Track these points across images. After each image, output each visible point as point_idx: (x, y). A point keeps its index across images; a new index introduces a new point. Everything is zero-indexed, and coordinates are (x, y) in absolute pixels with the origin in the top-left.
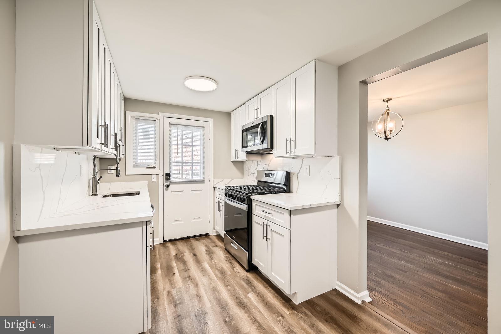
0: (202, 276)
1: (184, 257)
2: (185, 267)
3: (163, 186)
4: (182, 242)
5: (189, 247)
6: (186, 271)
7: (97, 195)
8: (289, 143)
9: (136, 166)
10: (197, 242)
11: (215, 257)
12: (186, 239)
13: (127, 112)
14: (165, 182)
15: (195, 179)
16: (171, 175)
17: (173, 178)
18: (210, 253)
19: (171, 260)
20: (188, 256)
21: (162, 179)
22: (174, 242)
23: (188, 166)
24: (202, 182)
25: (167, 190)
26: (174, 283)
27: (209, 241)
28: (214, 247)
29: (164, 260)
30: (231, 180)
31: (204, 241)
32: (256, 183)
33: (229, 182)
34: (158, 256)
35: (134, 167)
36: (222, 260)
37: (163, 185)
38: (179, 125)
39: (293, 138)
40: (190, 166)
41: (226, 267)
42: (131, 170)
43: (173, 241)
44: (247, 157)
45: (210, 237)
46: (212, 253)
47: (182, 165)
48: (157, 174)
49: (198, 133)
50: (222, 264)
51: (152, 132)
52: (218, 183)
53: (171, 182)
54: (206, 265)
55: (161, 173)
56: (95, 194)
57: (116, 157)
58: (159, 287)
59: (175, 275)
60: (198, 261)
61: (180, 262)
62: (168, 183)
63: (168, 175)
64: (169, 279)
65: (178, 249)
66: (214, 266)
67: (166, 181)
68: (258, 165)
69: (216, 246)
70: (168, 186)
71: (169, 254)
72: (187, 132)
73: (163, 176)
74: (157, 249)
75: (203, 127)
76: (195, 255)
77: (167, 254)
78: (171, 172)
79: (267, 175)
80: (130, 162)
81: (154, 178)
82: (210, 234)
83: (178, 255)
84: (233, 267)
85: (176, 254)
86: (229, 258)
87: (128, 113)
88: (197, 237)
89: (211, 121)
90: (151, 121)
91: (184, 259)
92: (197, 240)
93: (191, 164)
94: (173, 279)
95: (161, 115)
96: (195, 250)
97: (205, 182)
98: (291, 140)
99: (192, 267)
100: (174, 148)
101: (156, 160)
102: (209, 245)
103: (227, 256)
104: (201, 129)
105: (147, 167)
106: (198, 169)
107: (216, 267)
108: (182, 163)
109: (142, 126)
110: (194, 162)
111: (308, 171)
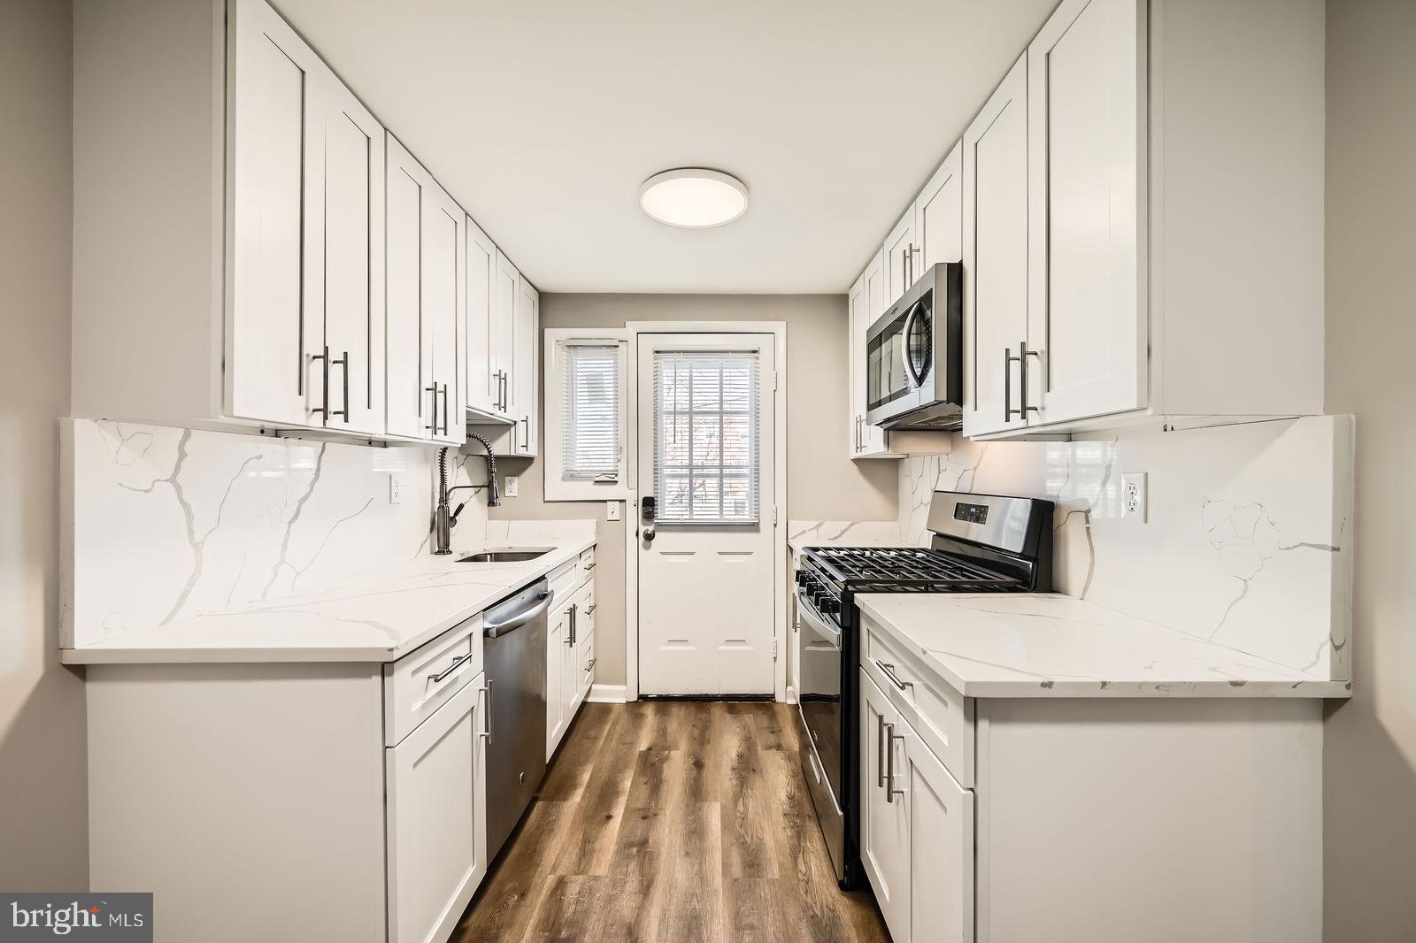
0: (683, 853)
1: (665, 766)
2: (650, 803)
3: (637, 535)
4: (686, 707)
5: (696, 731)
6: (644, 818)
7: (451, 553)
8: (1015, 367)
9: (570, 476)
10: (728, 717)
11: (757, 787)
12: (700, 702)
13: (547, 331)
14: (643, 524)
15: (730, 517)
16: (659, 503)
17: (666, 512)
18: (747, 767)
19: (626, 766)
20: (676, 767)
21: (633, 514)
22: (668, 703)
23: (708, 476)
24: (753, 527)
25: (647, 547)
26: (593, 851)
27: (764, 721)
28: (769, 748)
29: (608, 759)
30: (852, 525)
31: (749, 718)
32: (926, 542)
33: (843, 532)
34: (601, 743)
35: (564, 479)
36: (774, 806)
37: (637, 532)
38: (680, 352)
39: (1036, 344)
40: (714, 476)
41: (776, 842)
42: (557, 488)
43: (664, 701)
44: (887, 442)
45: (777, 708)
46: (754, 770)
47: (691, 473)
48: (620, 501)
49: (740, 375)
50: (765, 825)
51: (608, 382)
52: (804, 532)
53: (658, 525)
54: (714, 816)
55: (631, 497)
56: (444, 549)
57: (489, 452)
58: (545, 854)
59: (612, 822)
60: (696, 792)
61: (645, 780)
62: (651, 529)
63: (649, 503)
64: (585, 834)
65: (662, 732)
66: (736, 826)
67: (646, 522)
68: (939, 473)
69: (779, 747)
70: (649, 537)
71: (632, 744)
72: (707, 373)
73: (636, 505)
74: (613, 716)
75: (755, 352)
76: (699, 765)
77: (629, 740)
78: (659, 495)
79: (963, 512)
80: (554, 465)
81: (613, 510)
82: (779, 698)
83: (653, 752)
84: (797, 851)
85: (649, 749)
86: (800, 805)
87: (550, 333)
88: (734, 702)
89: (780, 327)
90: (605, 350)
91: (661, 772)
92: (732, 710)
93: (717, 471)
94: (596, 838)
95: (632, 328)
96: (708, 747)
97: (761, 526)
98: (1024, 353)
99: (671, 807)
100: (667, 422)
101: (619, 461)
102: (758, 740)
103: (797, 794)
104: (749, 360)
105: (597, 479)
106: (743, 488)
107: (742, 831)
108: (691, 467)
109: (586, 364)
110: (726, 463)
111: (1139, 498)
